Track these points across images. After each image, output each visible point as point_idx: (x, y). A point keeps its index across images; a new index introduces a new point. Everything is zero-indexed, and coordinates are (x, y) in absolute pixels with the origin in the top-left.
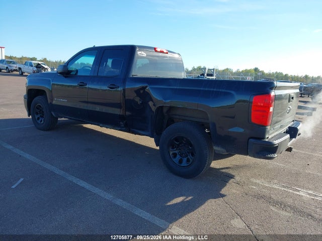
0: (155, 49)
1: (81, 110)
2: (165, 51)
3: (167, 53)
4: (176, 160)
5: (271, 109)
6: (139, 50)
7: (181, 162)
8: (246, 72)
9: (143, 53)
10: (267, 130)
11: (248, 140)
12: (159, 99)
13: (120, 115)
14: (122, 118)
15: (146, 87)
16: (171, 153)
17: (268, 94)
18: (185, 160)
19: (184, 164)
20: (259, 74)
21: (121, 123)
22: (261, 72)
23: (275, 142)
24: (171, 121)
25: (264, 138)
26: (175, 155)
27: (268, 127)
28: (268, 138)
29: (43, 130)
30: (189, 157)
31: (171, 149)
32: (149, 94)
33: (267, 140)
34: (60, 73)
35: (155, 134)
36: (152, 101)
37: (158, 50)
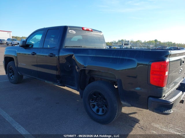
0: (82, 28)
1: (34, 71)
2: (90, 30)
3: (92, 31)
4: (95, 110)
5: (167, 73)
6: (70, 29)
7: (98, 111)
8: (150, 43)
9: (73, 31)
10: (164, 90)
11: (148, 98)
12: (82, 64)
13: (56, 75)
14: (58, 77)
15: (73, 55)
16: (91, 104)
17: (164, 61)
18: (101, 110)
19: (100, 113)
20: (157, 43)
21: (58, 80)
22: (159, 42)
23: (170, 100)
24: (92, 79)
25: (161, 97)
26: (94, 106)
27: (165, 88)
28: (164, 96)
29: (14, 84)
30: (104, 108)
31: (91, 101)
32: (75, 60)
33: (163, 99)
34: (21, 46)
35: (80, 89)
36: (77, 65)
37: (85, 29)
